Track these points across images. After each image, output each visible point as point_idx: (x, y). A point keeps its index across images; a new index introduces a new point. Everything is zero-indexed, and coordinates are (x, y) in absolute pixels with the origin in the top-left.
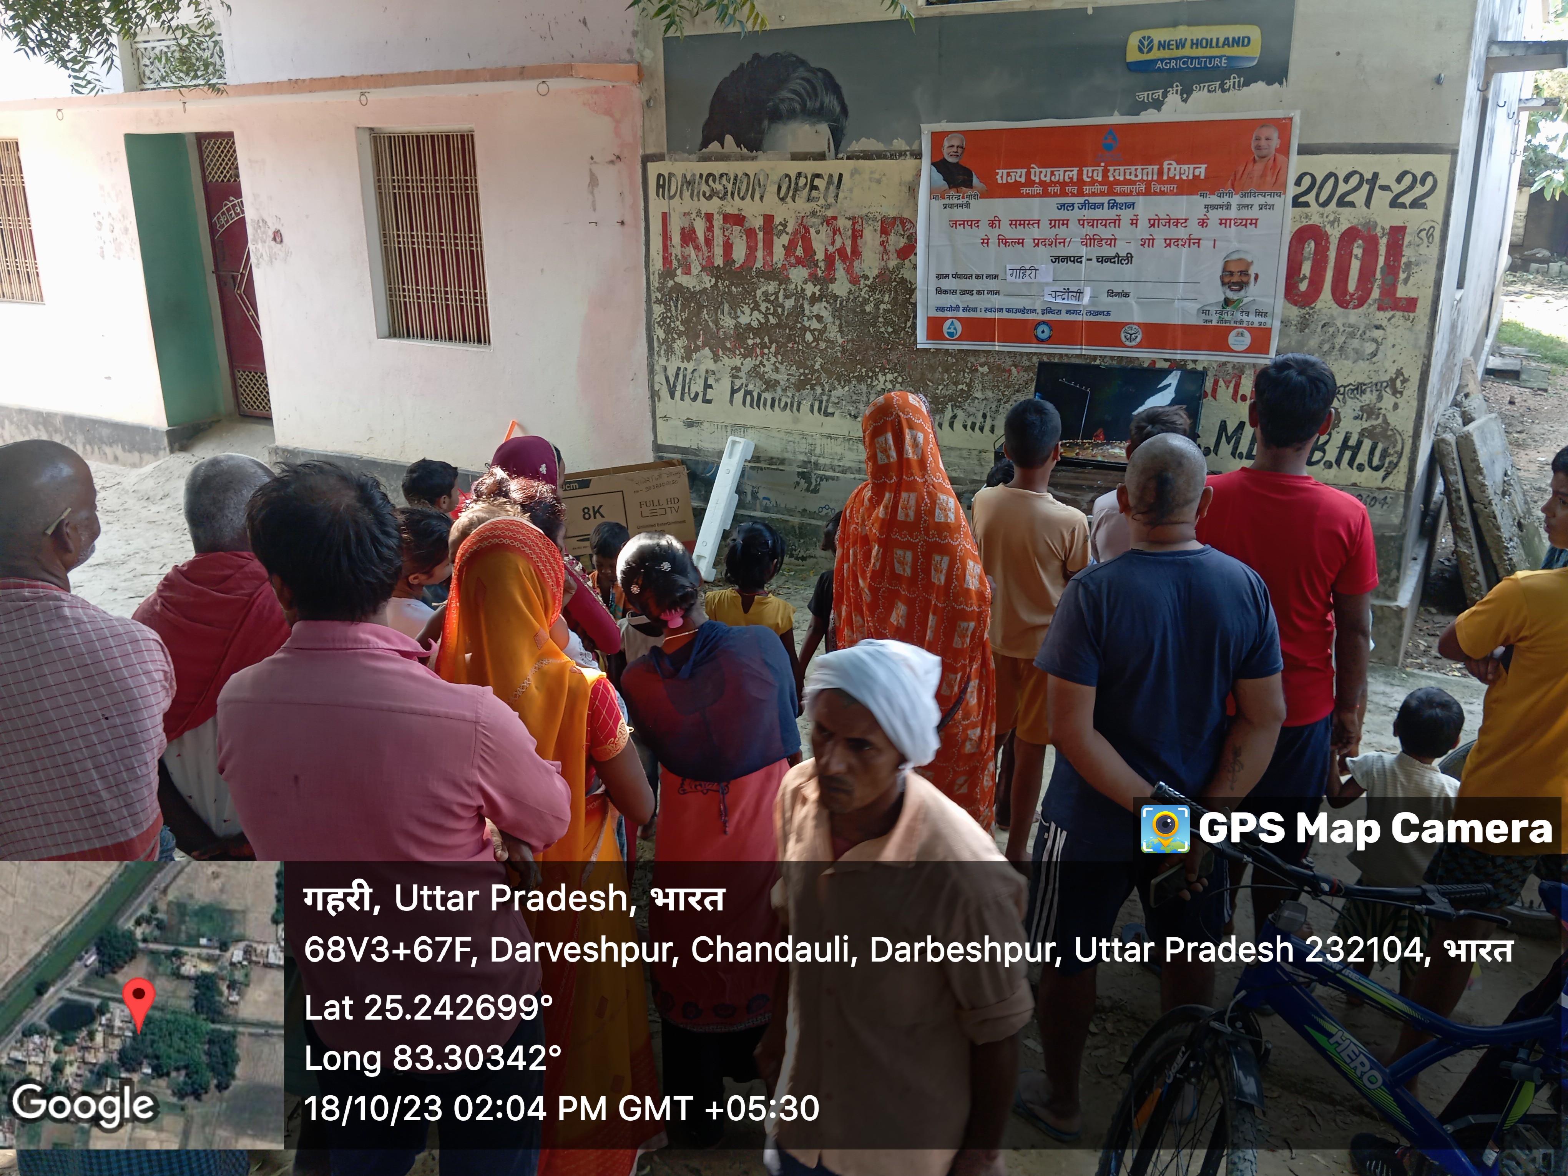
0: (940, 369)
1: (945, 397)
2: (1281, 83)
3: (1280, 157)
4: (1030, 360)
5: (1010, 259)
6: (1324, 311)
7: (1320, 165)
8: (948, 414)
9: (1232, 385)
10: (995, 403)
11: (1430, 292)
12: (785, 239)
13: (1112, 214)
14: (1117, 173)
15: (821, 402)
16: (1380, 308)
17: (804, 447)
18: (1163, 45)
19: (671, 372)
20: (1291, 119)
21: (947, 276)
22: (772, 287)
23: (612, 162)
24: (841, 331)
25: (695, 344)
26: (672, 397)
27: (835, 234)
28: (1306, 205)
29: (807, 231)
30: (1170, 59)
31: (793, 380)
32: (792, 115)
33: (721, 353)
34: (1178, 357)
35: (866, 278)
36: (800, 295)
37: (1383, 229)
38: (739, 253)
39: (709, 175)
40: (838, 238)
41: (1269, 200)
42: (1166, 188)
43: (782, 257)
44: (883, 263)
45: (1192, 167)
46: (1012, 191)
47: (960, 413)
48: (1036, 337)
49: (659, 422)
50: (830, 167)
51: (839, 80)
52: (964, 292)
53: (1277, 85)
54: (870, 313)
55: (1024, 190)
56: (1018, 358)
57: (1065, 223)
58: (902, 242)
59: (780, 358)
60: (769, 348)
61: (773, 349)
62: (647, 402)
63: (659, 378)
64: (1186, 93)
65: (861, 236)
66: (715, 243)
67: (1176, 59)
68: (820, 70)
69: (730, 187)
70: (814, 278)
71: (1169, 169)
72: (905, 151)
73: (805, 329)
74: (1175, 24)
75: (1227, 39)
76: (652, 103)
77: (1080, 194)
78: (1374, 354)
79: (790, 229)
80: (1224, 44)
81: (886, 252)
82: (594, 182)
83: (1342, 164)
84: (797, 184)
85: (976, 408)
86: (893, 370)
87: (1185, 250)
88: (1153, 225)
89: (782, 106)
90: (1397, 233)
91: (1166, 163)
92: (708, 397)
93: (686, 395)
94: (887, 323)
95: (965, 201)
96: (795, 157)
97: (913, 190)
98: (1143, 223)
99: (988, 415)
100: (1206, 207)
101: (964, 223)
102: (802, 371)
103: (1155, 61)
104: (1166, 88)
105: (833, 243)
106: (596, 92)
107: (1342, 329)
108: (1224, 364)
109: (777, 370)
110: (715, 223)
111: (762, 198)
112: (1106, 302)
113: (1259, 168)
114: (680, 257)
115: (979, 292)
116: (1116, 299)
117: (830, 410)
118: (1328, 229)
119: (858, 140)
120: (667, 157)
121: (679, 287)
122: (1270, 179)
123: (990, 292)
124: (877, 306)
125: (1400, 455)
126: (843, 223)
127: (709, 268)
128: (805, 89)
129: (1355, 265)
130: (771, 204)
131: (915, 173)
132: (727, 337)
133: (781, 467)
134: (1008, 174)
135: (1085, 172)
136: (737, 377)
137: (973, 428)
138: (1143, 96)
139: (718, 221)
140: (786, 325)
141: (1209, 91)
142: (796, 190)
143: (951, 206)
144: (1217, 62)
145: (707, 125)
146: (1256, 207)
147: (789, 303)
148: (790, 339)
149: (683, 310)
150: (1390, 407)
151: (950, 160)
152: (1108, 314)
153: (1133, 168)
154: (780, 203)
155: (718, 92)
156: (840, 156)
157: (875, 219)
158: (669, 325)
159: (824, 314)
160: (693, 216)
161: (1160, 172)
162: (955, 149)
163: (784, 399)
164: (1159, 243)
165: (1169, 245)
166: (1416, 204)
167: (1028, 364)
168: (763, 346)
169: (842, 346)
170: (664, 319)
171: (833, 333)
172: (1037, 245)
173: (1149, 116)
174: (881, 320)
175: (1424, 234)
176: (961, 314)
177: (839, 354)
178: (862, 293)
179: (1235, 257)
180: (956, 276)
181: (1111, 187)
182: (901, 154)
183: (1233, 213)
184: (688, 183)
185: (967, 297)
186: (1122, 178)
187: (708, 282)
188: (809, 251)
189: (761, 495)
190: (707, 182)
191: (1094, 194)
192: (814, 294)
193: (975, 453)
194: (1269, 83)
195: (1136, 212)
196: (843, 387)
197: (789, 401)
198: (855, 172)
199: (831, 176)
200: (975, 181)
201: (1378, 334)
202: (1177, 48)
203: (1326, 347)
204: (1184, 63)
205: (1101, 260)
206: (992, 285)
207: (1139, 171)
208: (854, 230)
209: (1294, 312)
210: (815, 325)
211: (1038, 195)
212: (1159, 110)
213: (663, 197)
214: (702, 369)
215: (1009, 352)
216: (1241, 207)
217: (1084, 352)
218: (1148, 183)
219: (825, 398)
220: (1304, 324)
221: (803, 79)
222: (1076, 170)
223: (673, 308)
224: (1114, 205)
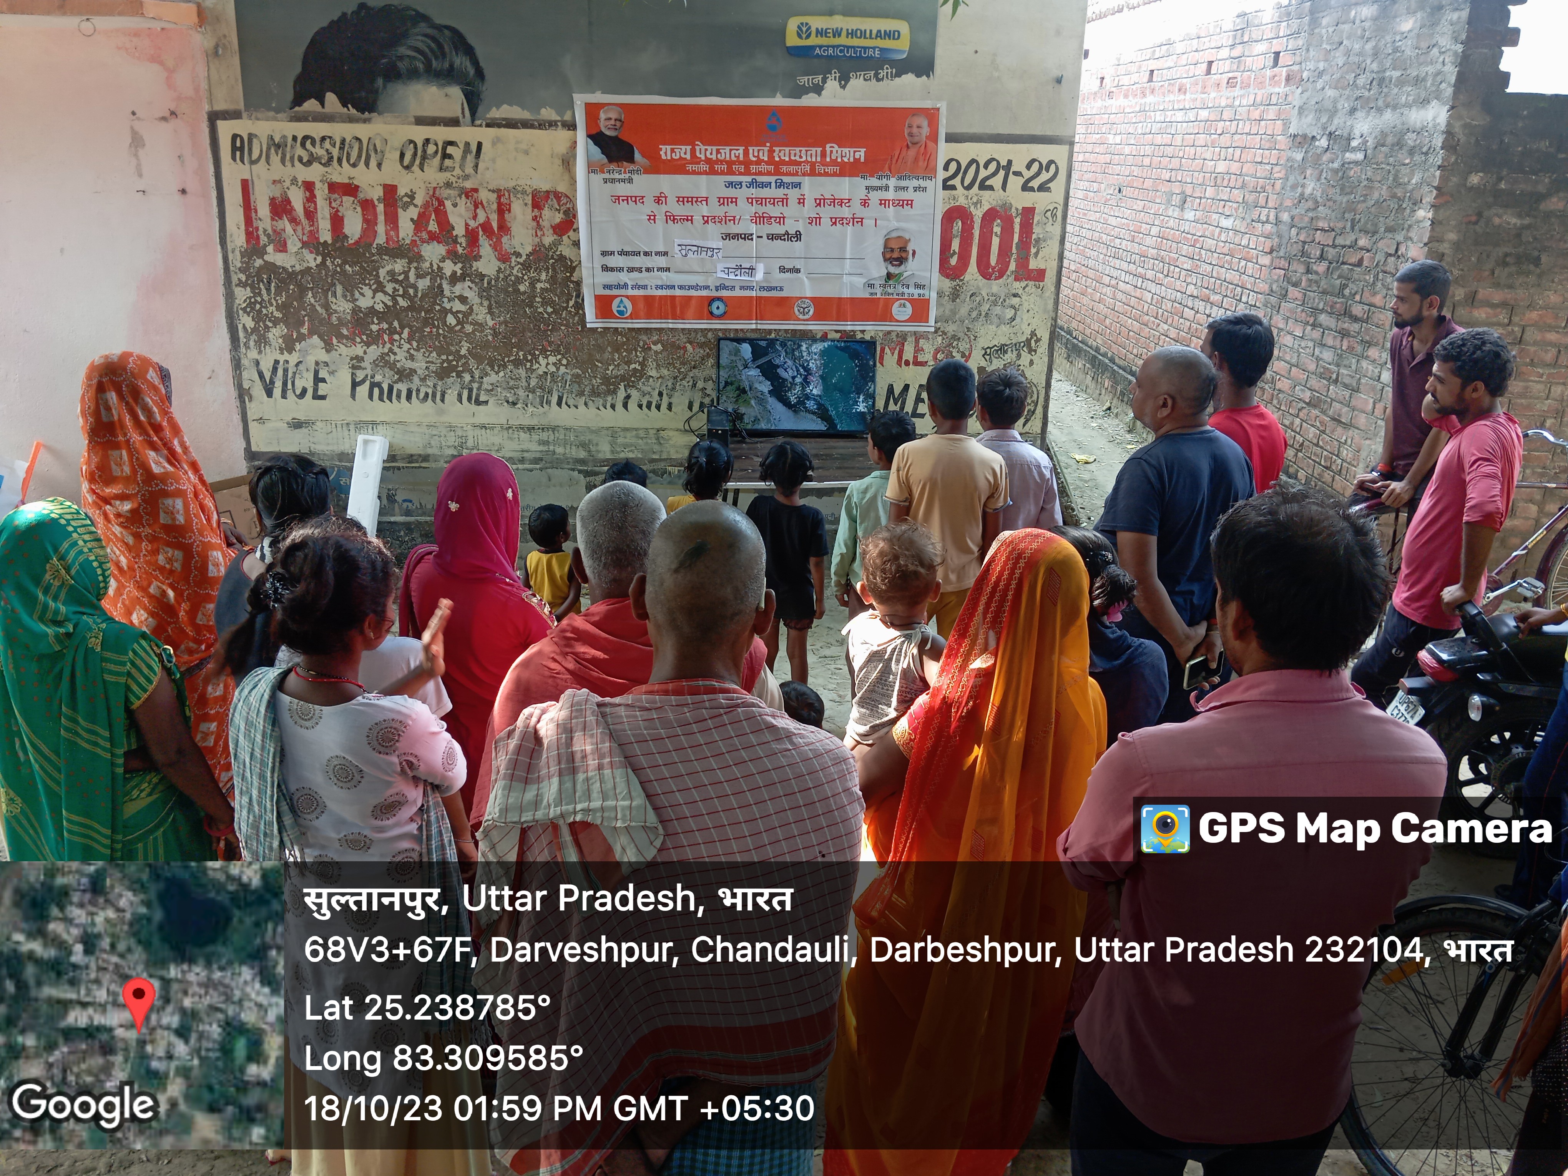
0: (609, 349)
1: (616, 377)
2: (928, 76)
3: (931, 144)
4: (705, 336)
5: (679, 235)
6: (972, 282)
7: (965, 152)
8: (621, 394)
9: (897, 352)
10: (672, 381)
11: (1054, 264)
12: (413, 212)
13: (780, 193)
14: (783, 153)
15: (471, 390)
16: (1017, 279)
17: (452, 440)
18: (820, 33)
19: (266, 367)
20: (938, 109)
21: (612, 253)
22: (399, 266)
23: (164, 119)
24: (490, 312)
25: (298, 332)
26: (269, 394)
27: (476, 207)
28: (953, 188)
29: (441, 203)
30: (828, 47)
31: (433, 368)
32: (413, 75)
33: (335, 341)
34: (849, 328)
35: (518, 255)
36: (436, 274)
37: (1017, 209)
38: (353, 227)
39: (306, 138)
40: (480, 211)
41: (922, 183)
42: (829, 169)
43: (411, 232)
44: (537, 240)
45: (852, 150)
46: (677, 168)
47: (634, 393)
48: (711, 313)
49: (253, 427)
50: (466, 134)
51: (472, 40)
52: (631, 270)
53: (924, 77)
54: (525, 292)
55: (690, 167)
56: (693, 335)
57: (734, 201)
58: (558, 218)
59: (415, 344)
60: (400, 334)
61: (405, 334)
62: (234, 403)
63: (249, 375)
64: (844, 80)
65: (509, 211)
66: (319, 215)
67: (833, 47)
68: (448, 27)
69: (335, 152)
70: (452, 255)
71: (831, 152)
72: (556, 122)
73: (445, 312)
74: (831, 13)
75: (879, 31)
76: (220, 52)
77: (747, 173)
78: (1013, 319)
79: (419, 200)
80: (877, 36)
81: (539, 227)
82: (137, 141)
83: (982, 151)
84: (424, 151)
85: (651, 387)
86: (557, 351)
87: (850, 228)
88: (819, 204)
89: (400, 65)
90: (1028, 213)
91: (828, 146)
92: (320, 393)
93: (290, 393)
94: (545, 303)
95: (627, 176)
96: (420, 121)
97: (568, 162)
98: (810, 202)
99: (665, 393)
100: (867, 188)
101: (627, 199)
102: (444, 357)
103: (813, 48)
104: (826, 73)
105: (475, 217)
106: (137, 34)
107: (986, 298)
108: (889, 332)
109: (412, 358)
110: (317, 192)
111: (379, 165)
112: (779, 278)
113: (912, 153)
114: (270, 231)
115: (648, 270)
116: (788, 275)
117: (482, 398)
118: (972, 209)
119: (498, 108)
120: (244, 115)
121: (271, 268)
122: (922, 164)
123: (659, 269)
124: (532, 285)
125: (1036, 405)
126: (484, 195)
127: (312, 243)
128: (429, 47)
129: (996, 241)
130: (392, 172)
131: (568, 144)
132: (341, 322)
133: (423, 465)
134: (672, 151)
135: (751, 151)
136: (359, 368)
137: (649, 406)
138: (804, 80)
139: (321, 192)
140: (421, 308)
141: (865, 80)
142: (424, 157)
143: (613, 181)
144: (871, 52)
145: (299, 80)
146: (911, 190)
147: (423, 284)
148: (426, 322)
149: (278, 293)
150: (1027, 364)
151: (608, 133)
152: (781, 289)
153: (798, 149)
154: (404, 172)
155: (313, 42)
156: (478, 122)
157: (524, 192)
158: (260, 311)
159: (467, 293)
160: (287, 183)
161: (823, 155)
162: (612, 122)
163: (423, 390)
164: (826, 221)
165: (835, 223)
166: (1043, 188)
167: (703, 340)
168: (392, 331)
169: (493, 329)
170: (252, 305)
171: (481, 314)
172: (707, 222)
173: (810, 100)
174: (538, 299)
175: (1049, 213)
176: (630, 292)
177: (490, 338)
178: (515, 272)
179: (894, 235)
180: (622, 253)
181: (777, 168)
182: (552, 124)
183: (890, 195)
184: (277, 146)
185: (635, 274)
186: (787, 159)
187: (312, 260)
188: (445, 225)
189: (399, 498)
190: (303, 145)
191: (760, 173)
192: (454, 273)
193: (652, 432)
194: (918, 75)
195: (802, 192)
196: (497, 373)
197: (430, 391)
198: (496, 142)
199: (467, 144)
200: (637, 156)
201: (1015, 301)
202: (834, 36)
203: (974, 314)
204: (841, 51)
205: (772, 237)
206: (662, 262)
207: (803, 152)
208: (500, 204)
209: (947, 284)
210: (457, 306)
211: (705, 173)
212: (819, 94)
213: (242, 161)
214: (310, 360)
215: (683, 329)
216: (898, 189)
217: (759, 327)
218: (813, 165)
219: (475, 386)
220: (955, 295)
221: (426, 35)
222: (741, 149)
223: (264, 292)
224: (780, 185)
